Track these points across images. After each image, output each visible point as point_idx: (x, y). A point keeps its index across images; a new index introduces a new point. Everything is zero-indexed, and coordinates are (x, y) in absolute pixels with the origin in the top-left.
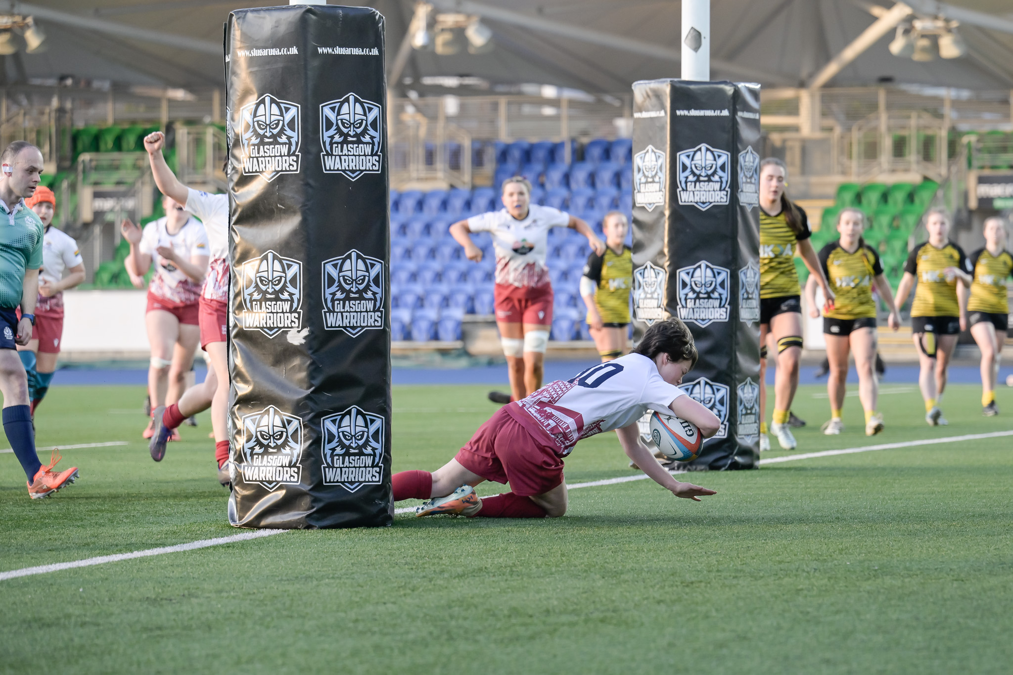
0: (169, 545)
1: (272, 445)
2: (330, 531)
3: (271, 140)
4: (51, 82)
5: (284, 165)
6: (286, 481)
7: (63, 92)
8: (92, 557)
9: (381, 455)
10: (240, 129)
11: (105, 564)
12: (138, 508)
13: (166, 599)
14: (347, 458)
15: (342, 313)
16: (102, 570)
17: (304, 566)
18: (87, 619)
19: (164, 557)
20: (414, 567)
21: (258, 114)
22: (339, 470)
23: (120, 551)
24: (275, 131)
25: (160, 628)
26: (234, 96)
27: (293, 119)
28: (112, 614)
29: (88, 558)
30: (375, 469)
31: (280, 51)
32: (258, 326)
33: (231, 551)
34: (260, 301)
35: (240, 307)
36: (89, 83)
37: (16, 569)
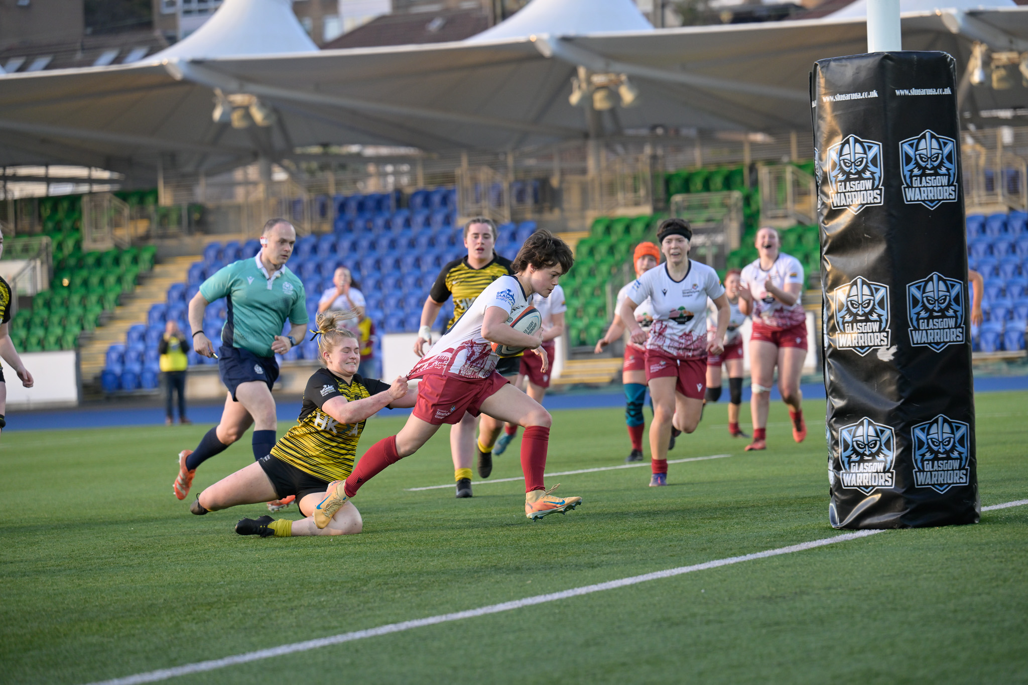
0: (778, 548)
1: (867, 453)
2: (923, 529)
3: (856, 176)
4: (644, 132)
5: (869, 198)
6: (882, 486)
7: (655, 141)
8: (710, 561)
9: (967, 458)
10: (827, 168)
11: (721, 567)
12: (747, 515)
13: (780, 597)
14: (936, 462)
15: (926, 330)
16: (720, 572)
17: (903, 562)
18: (711, 617)
19: (775, 559)
20: (1003, 560)
21: (844, 153)
22: (929, 473)
23: (735, 555)
24: (860, 168)
25: (777, 624)
26: (822, 138)
27: (875, 157)
28: (732, 612)
29: (706, 562)
30: (962, 471)
31: (861, 95)
32: (851, 345)
33: (834, 551)
34: (852, 322)
35: (833, 329)
36: (677, 131)
37: (643, 574)
